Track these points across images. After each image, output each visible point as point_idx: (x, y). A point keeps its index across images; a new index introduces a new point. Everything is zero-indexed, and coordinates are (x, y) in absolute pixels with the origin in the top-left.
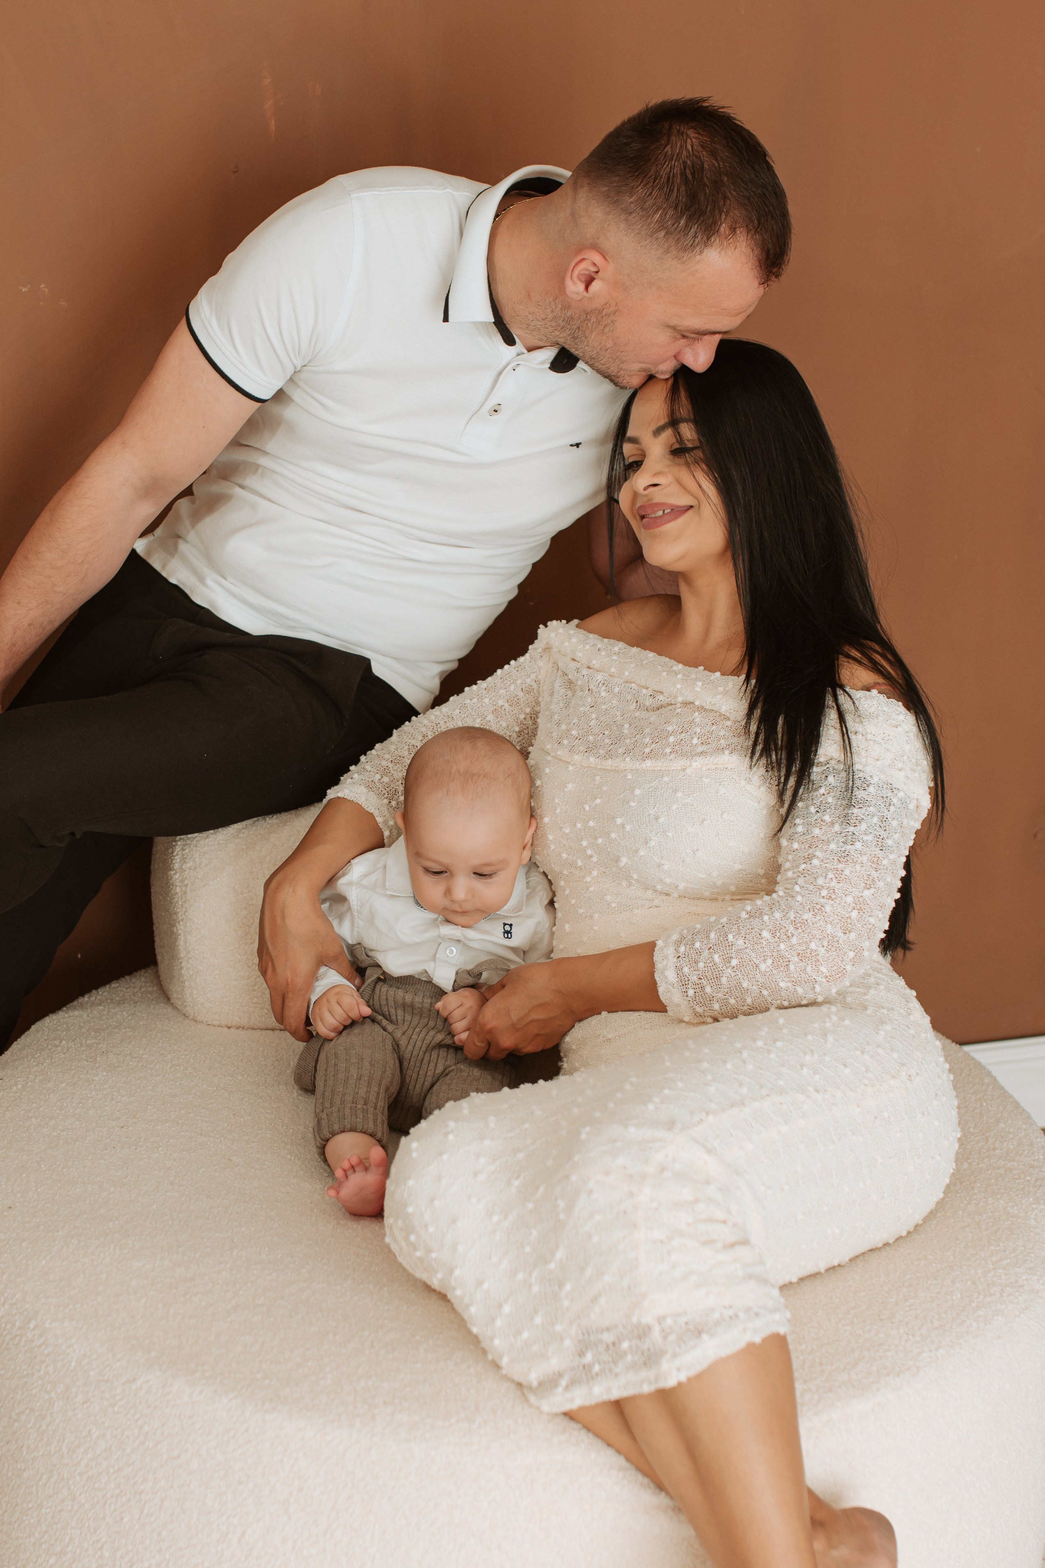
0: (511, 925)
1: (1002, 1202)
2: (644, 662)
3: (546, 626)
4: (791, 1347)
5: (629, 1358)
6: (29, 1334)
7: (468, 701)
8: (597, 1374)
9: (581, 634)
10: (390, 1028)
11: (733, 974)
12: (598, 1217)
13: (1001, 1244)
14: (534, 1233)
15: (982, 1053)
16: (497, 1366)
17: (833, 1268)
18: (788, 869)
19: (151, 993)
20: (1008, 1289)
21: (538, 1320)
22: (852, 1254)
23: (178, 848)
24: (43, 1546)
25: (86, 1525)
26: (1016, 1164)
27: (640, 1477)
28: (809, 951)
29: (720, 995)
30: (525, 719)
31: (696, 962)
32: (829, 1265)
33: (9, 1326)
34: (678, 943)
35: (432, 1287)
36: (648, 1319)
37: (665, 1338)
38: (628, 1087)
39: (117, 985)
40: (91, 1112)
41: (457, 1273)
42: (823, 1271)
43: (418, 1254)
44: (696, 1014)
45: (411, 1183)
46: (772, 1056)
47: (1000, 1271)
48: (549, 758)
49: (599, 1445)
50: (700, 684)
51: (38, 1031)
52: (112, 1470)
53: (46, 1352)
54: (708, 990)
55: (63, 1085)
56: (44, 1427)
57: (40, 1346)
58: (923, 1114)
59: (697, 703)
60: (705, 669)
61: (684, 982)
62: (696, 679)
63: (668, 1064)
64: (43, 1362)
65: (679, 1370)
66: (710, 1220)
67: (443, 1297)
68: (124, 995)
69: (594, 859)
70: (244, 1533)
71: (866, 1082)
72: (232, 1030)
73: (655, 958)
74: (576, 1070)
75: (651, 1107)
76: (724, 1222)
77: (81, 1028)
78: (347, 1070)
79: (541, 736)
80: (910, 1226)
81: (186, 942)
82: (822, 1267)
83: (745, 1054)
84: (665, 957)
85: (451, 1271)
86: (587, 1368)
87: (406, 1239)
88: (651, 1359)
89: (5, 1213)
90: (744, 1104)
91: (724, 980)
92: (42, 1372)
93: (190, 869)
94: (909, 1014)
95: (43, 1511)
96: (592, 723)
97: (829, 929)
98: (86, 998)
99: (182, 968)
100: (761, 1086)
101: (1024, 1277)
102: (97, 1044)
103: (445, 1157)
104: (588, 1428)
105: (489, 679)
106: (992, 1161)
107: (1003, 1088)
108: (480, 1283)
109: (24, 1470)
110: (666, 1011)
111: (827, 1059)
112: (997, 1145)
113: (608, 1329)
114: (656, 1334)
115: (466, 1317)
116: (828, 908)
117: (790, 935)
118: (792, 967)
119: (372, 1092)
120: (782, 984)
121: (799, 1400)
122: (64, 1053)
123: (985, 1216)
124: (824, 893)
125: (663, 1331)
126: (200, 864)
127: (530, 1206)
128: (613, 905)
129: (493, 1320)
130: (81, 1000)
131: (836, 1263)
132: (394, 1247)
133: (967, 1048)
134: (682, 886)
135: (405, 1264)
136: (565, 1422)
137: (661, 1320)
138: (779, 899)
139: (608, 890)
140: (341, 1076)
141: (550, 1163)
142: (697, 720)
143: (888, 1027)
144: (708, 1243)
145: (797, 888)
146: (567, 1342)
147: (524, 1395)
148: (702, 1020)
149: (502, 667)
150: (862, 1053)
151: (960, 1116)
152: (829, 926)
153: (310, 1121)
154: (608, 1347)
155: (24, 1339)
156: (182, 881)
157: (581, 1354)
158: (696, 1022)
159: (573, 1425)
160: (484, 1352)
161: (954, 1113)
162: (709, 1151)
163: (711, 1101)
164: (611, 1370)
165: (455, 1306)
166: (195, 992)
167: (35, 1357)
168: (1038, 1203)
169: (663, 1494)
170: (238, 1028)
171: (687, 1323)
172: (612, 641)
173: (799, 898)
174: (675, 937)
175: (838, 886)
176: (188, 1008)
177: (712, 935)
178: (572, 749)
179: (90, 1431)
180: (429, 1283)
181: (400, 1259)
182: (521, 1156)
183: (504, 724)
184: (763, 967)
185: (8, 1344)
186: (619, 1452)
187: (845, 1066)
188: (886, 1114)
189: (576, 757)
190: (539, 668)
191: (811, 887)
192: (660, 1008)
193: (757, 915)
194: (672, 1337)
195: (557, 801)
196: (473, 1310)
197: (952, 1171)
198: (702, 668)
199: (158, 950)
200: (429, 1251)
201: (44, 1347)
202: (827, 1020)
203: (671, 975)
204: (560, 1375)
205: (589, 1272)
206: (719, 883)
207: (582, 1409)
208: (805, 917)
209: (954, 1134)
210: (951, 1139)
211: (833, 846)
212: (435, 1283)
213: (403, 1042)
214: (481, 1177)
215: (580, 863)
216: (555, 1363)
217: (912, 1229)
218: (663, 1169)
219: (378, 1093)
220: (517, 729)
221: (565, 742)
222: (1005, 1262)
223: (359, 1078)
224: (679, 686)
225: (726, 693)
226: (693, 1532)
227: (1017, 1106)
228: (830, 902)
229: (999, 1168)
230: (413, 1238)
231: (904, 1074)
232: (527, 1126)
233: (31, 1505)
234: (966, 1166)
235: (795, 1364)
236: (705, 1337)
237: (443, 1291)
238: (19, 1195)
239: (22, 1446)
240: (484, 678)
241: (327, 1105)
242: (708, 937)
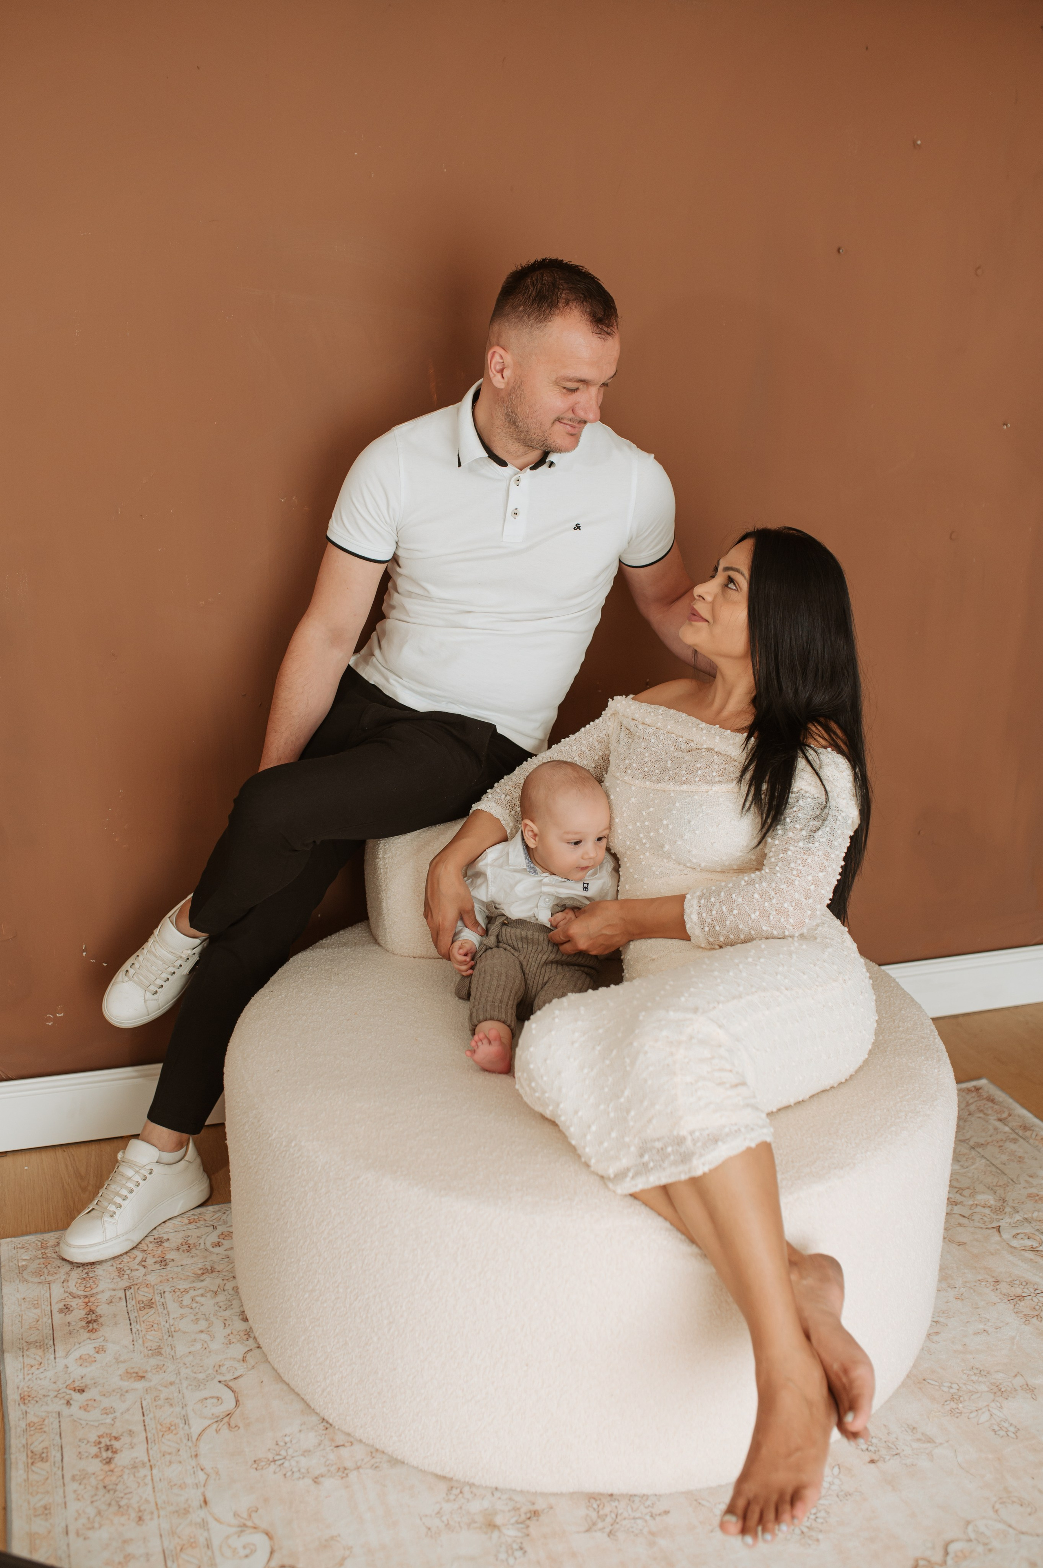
0: (588, 884)
1: (904, 1059)
2: (680, 720)
3: (613, 699)
4: (774, 1152)
5: (672, 1158)
6: (291, 1150)
7: (563, 748)
8: (652, 1169)
9: (635, 704)
10: (516, 954)
11: (734, 919)
12: (651, 1069)
13: (905, 1086)
14: (610, 1079)
15: (894, 971)
16: (587, 1165)
17: (799, 1103)
18: (772, 857)
19: (365, 937)
20: (910, 1114)
21: (614, 1135)
22: (811, 1094)
23: (381, 845)
24: (301, 1286)
25: (328, 1272)
26: (913, 1036)
27: (679, 1235)
28: (783, 908)
29: (724, 932)
30: (598, 759)
31: (711, 911)
32: (796, 1101)
33: (278, 1145)
34: (700, 898)
35: (546, 1116)
36: (684, 1133)
37: (695, 1144)
38: (668, 987)
39: (343, 932)
40: (328, 1011)
41: (562, 1106)
42: (792, 1104)
43: (537, 1094)
44: (710, 943)
45: (532, 1049)
46: (758, 967)
47: (905, 1103)
48: (618, 782)
49: (653, 1214)
50: (718, 738)
51: (294, 962)
52: (344, 1236)
53: (302, 1161)
54: (717, 928)
55: (311, 994)
56: (301, 1209)
57: (298, 1158)
58: (854, 1004)
59: (716, 750)
60: (720, 727)
61: (702, 922)
62: (715, 734)
63: (693, 973)
64: (300, 1167)
65: (704, 1164)
66: (722, 1070)
67: (554, 1124)
68: (348, 939)
69: (647, 846)
70: (428, 1275)
71: (817, 984)
72: (416, 959)
73: (685, 906)
74: (634, 978)
75: (683, 999)
76: (731, 1071)
77: (322, 959)
78: (491, 981)
79: (612, 768)
80: (847, 1075)
81: (387, 904)
82: (792, 1101)
83: (741, 966)
84: (692, 906)
85: (558, 1105)
86: (645, 1165)
87: (529, 1085)
88: (686, 1158)
89: (276, 1074)
90: (741, 997)
91: (728, 923)
92: (299, 1174)
93: (389, 858)
94: (843, 942)
95: (301, 1263)
96: (647, 759)
97: (797, 895)
98: (324, 941)
99: (385, 920)
100: (752, 986)
101: (920, 1106)
102: (332, 969)
103: (553, 1033)
104: (645, 1204)
105: (577, 734)
106: (898, 1034)
107: (903, 989)
108: (576, 1112)
109: (289, 1237)
110: (690, 940)
111: (793, 969)
112: (900, 1025)
113: (658, 1140)
114: (689, 1142)
115: (567, 1134)
116: (797, 883)
117: (772, 897)
118: (771, 918)
119: (505, 995)
120: (764, 928)
121: (780, 1185)
122: (311, 975)
123: (894, 1068)
124: (795, 872)
125: (694, 1140)
126: (395, 854)
127: (607, 1062)
128: (657, 873)
129: (585, 1136)
130: (321, 942)
131: (801, 1099)
132: (521, 1091)
133: (883, 968)
134: (703, 865)
135: (528, 1102)
136: (631, 1200)
137: (692, 1133)
138: (766, 874)
139: (654, 863)
140: (486, 986)
141: (620, 1035)
142: (716, 761)
143: (830, 950)
144: (721, 1084)
145: (777, 868)
146: (633, 1149)
147: (605, 1184)
148: (712, 947)
149: (584, 726)
150: (815, 965)
151: (877, 1006)
152: (796, 894)
153: (466, 1014)
154: (658, 1151)
155: (288, 1153)
156: (384, 865)
157: (642, 1156)
158: (708, 948)
159: (636, 1202)
160: (579, 1157)
161: (873, 1004)
162: (720, 1027)
163: (720, 995)
164: (660, 1166)
165: (561, 1128)
166: (393, 935)
167: (295, 1165)
168: (928, 1060)
169: (694, 1246)
170: (420, 958)
171: (708, 1135)
172: (657, 706)
173: (779, 875)
174: (698, 893)
175: (803, 869)
176: (388, 946)
177: (722, 894)
178: (634, 776)
179: (330, 1211)
180: (544, 1114)
181: (525, 1099)
182: (601, 1031)
183: (585, 763)
184: (753, 916)
185: (278, 1156)
186: (666, 1219)
187: (804, 974)
188: (830, 1004)
189: (637, 781)
190: (609, 727)
191: (787, 868)
192: (688, 938)
193: (752, 883)
194: (699, 1144)
195: (624, 808)
196: (572, 1129)
197: (873, 1041)
198: (718, 726)
199: (369, 910)
200: (544, 1092)
201: (300, 1158)
202: (792, 945)
203: (695, 917)
204: (628, 1170)
205: (646, 1103)
206: (727, 864)
207: (643, 1191)
208: (782, 887)
209: (874, 1017)
210: (872, 1020)
211: (801, 844)
212: (548, 1113)
213: (524, 963)
214: (576, 1045)
215: (638, 848)
216: (625, 1162)
217: (848, 1078)
218: (691, 1038)
219: (509, 996)
220: (593, 766)
221: (629, 771)
222: (907, 1097)
223: (498, 986)
224: (704, 738)
225: (734, 744)
226: (714, 1270)
227: (912, 1000)
228: (798, 878)
229: (902, 1039)
230: (533, 1084)
231: (841, 979)
232: (604, 1012)
233: (293, 1260)
234: (881, 1038)
235: (777, 1162)
236: (720, 1143)
237: (552, 1119)
238: (284, 1063)
239: (287, 1222)
240: (574, 733)
241: (477, 1003)
242: (719, 895)
